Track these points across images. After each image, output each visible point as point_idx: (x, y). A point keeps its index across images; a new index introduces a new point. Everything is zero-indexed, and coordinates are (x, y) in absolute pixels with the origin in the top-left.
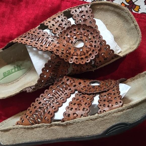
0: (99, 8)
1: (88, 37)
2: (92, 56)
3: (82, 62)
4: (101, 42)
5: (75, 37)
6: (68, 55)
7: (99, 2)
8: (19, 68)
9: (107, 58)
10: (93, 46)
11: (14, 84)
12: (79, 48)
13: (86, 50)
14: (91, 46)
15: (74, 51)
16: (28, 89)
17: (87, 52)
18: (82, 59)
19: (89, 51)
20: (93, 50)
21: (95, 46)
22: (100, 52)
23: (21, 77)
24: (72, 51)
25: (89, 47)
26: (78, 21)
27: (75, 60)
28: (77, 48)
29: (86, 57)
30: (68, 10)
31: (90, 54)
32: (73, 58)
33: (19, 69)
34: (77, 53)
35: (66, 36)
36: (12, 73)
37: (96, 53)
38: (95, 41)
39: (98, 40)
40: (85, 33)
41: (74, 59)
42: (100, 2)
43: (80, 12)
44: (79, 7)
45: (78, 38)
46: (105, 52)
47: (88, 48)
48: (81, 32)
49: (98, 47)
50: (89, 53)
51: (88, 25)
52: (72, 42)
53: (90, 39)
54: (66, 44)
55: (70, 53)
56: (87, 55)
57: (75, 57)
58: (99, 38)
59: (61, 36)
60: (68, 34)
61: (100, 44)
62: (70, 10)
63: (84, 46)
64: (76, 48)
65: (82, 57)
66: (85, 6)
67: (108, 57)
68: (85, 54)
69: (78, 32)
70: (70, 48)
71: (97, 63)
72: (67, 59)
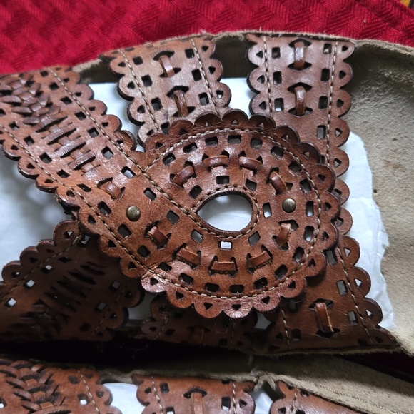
0: (389, 79)
1: (282, 196)
2: (264, 294)
3: (208, 306)
4: (336, 245)
5: (219, 171)
6: (153, 247)
7: (399, 50)
9: (336, 330)
10: (291, 249)
12: (218, 233)
13: (249, 255)
14: (281, 240)
15: (186, 238)
17: (252, 265)
18: (212, 288)
19: (263, 265)
20: (282, 270)
21: (299, 251)
22: (309, 290)
24: (178, 235)
25: (270, 243)
26: (267, 101)
27: (173, 282)
28: (210, 229)
29: (237, 289)
30: (245, 35)
31: (261, 283)
32: (171, 268)
34: (199, 252)
35: (180, 153)
37: (292, 285)
38: (310, 230)
39: (324, 228)
40: (276, 170)
41: (172, 277)
42: (403, 52)
43: (291, 66)
44: (298, 41)
45: (233, 182)
46: (334, 301)
47: (263, 247)
48: (260, 159)
49: (312, 262)
50: (258, 274)
51: (303, 139)
52: (196, 191)
53: (290, 209)
54: (162, 191)
55: (161, 241)
56: (241, 279)
57: (180, 268)
58: (333, 221)
59: (159, 145)
60: (195, 145)
61: (325, 252)
62: (253, 38)
63: (243, 232)
64: (204, 225)
65: (217, 278)
66: (327, 46)
67: (342, 328)
68: (233, 273)
69: (243, 154)
70: (173, 216)
71: (280, 336)
72: (136, 263)
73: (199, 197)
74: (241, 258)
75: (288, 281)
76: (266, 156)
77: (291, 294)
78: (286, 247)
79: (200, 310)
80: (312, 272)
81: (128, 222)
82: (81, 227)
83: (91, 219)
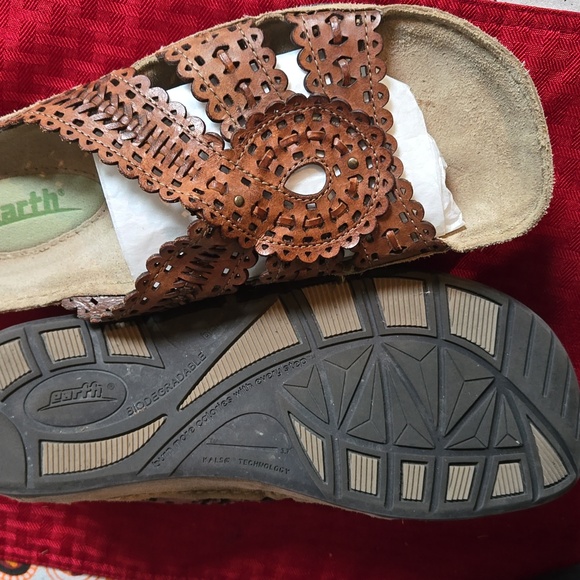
1: (346, 157)
2: (347, 235)
3: (308, 254)
4: (394, 187)
5: (293, 148)
6: (258, 222)
8: (51, 201)
9: (404, 248)
10: (361, 198)
11: (28, 262)
12: (304, 198)
13: (330, 210)
14: (352, 192)
15: (281, 208)
16: (83, 302)
17: (334, 216)
18: (308, 240)
19: (342, 214)
20: (358, 213)
21: (367, 197)
22: (381, 224)
23: (58, 238)
24: (274, 207)
25: (344, 196)
26: (318, 78)
27: (279, 244)
28: (297, 196)
29: (326, 236)
31: (344, 227)
32: (274, 233)
33: (52, 208)
34: (292, 216)
35: (259, 142)
36: (23, 217)
37: (367, 224)
38: (372, 179)
39: (382, 176)
40: (338, 136)
41: (278, 240)
43: (332, 43)
44: (332, 16)
45: (306, 155)
46: (400, 228)
47: (340, 201)
48: (323, 129)
49: (379, 204)
50: (340, 222)
51: (355, 109)
52: (280, 168)
53: (354, 166)
54: (254, 177)
55: (263, 215)
56: (328, 228)
57: (281, 232)
58: (389, 169)
59: (242, 139)
60: (269, 130)
61: (386, 194)
62: (293, 20)
63: (322, 193)
64: (292, 194)
65: (311, 232)
66: (357, 17)
67: (408, 245)
68: (320, 224)
69: (308, 129)
70: (267, 194)
71: (363, 260)
72: (250, 237)
73: (283, 174)
74: (325, 213)
75: (363, 221)
76: (327, 126)
77: (368, 231)
78: (357, 196)
79: (304, 258)
80: (381, 211)
81: (238, 209)
82: (208, 223)
83: (212, 215)
